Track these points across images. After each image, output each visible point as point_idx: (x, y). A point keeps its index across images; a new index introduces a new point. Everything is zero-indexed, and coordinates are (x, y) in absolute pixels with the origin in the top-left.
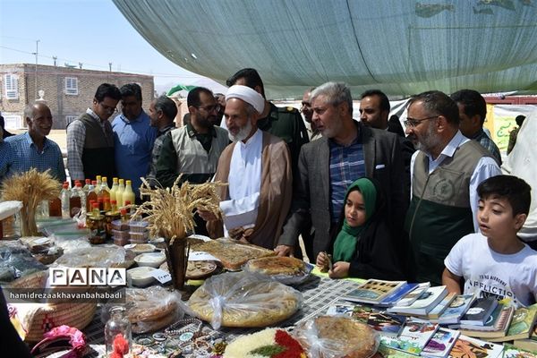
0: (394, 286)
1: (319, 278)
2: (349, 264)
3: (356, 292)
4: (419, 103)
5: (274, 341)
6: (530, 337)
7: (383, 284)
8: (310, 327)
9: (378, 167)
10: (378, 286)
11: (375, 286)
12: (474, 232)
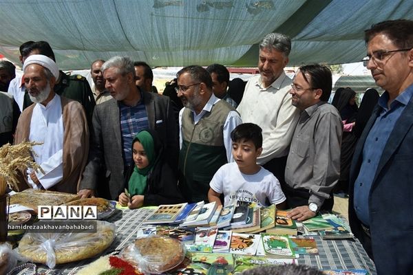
0: (180, 207)
1: (120, 211)
2: (143, 196)
3: (154, 217)
4: (186, 74)
5: (110, 266)
6: (276, 226)
7: (171, 208)
8: (132, 249)
9: (158, 122)
10: (167, 209)
11: (166, 210)
12: (227, 163)
